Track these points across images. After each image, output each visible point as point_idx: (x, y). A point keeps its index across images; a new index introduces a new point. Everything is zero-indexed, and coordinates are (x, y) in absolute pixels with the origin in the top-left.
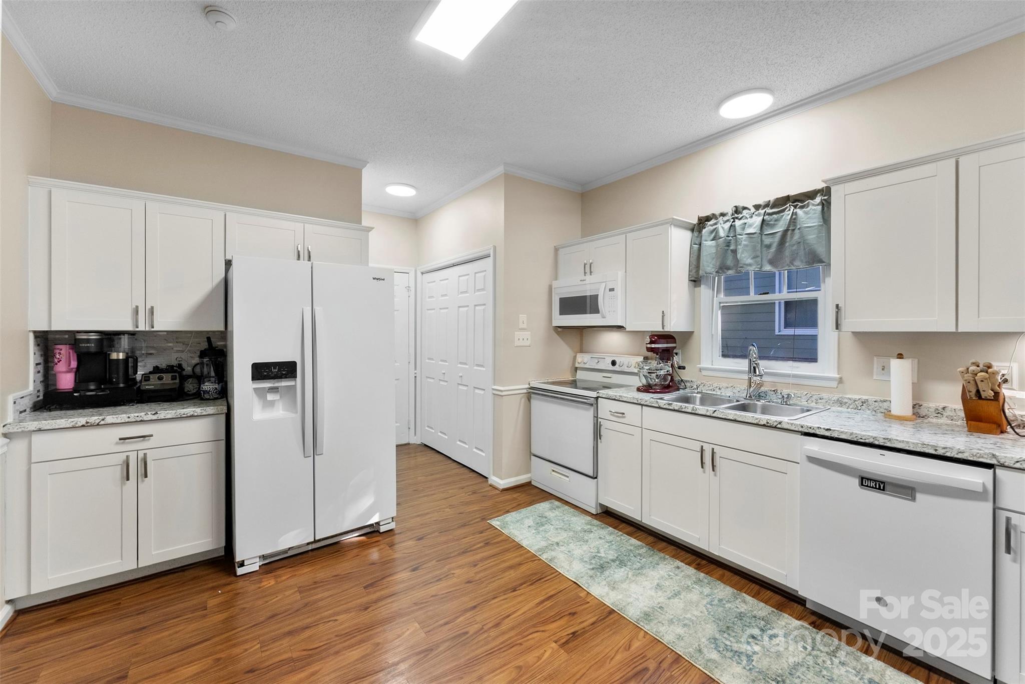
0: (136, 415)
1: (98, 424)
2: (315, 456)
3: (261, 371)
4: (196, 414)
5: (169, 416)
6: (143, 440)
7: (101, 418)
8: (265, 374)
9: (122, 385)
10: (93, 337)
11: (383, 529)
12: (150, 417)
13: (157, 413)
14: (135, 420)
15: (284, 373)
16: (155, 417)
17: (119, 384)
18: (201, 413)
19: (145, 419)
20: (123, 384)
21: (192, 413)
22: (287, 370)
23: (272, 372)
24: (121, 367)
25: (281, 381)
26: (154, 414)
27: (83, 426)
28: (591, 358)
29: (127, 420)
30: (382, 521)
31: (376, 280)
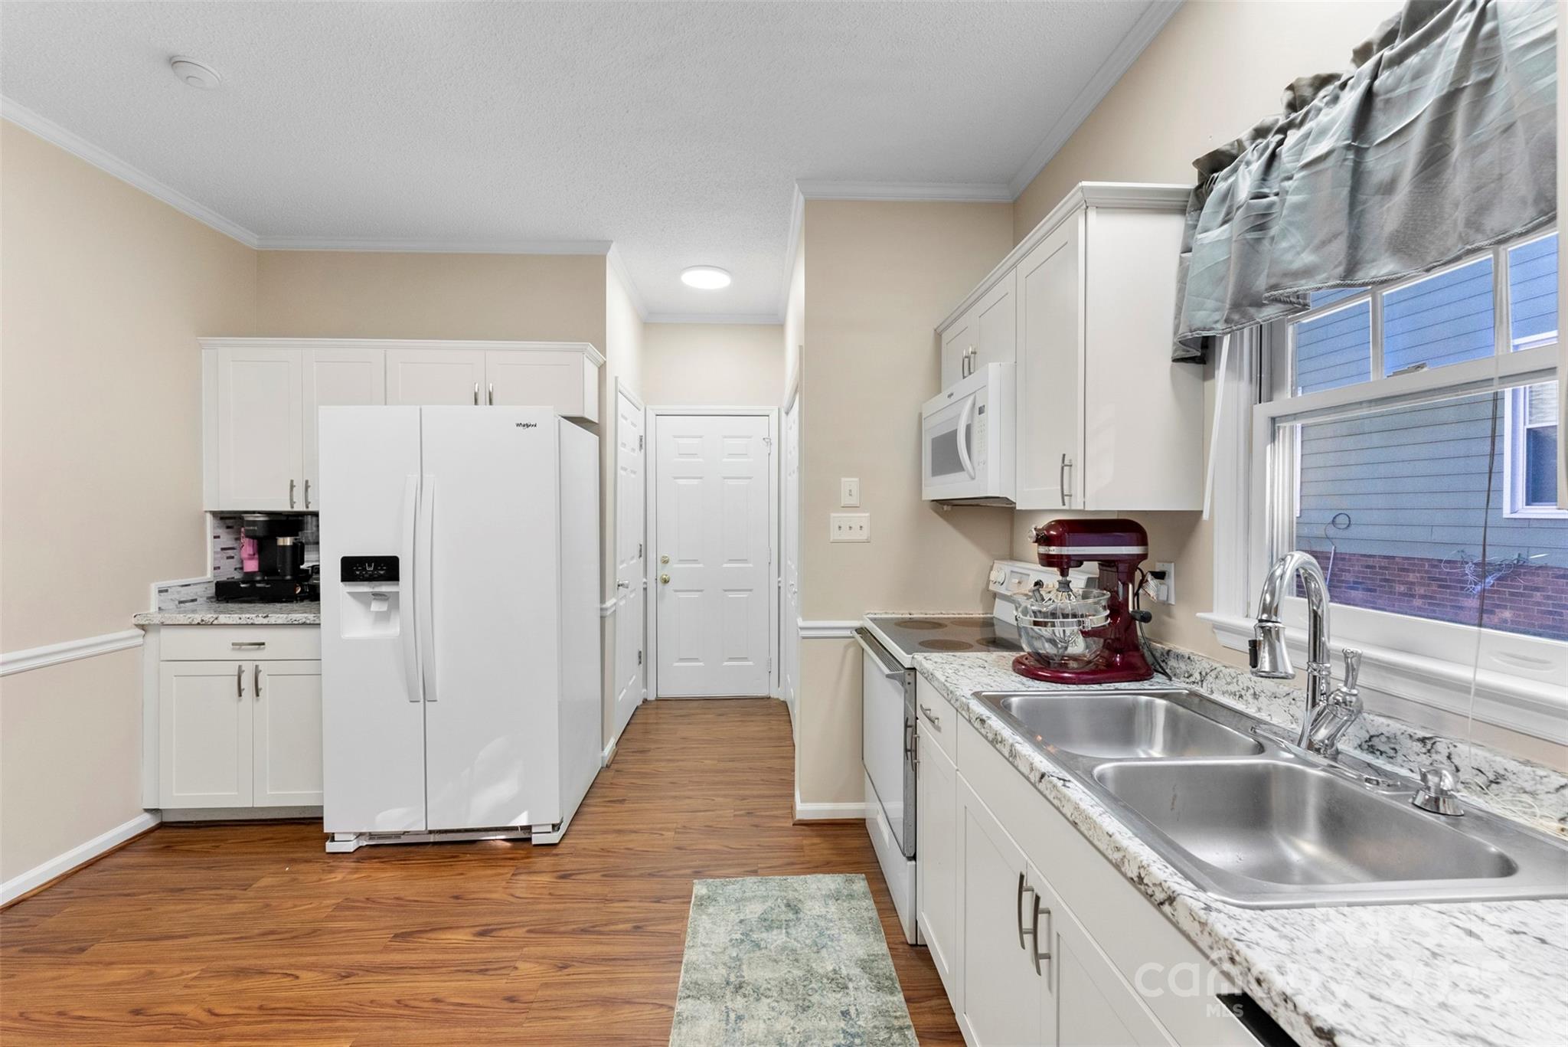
0: (248, 616)
1: (212, 624)
2: (427, 703)
3: (354, 569)
4: (308, 622)
5: (280, 621)
6: (258, 649)
7: (215, 616)
8: (358, 573)
9: (288, 577)
11: (536, 839)
12: (260, 620)
13: (267, 616)
14: (245, 623)
15: (382, 572)
16: (265, 621)
17: (286, 576)
18: (314, 620)
19: (257, 623)
20: (291, 575)
21: (304, 620)
22: (385, 569)
23: (367, 572)
24: (289, 554)
25: (381, 585)
26: (265, 617)
27: (199, 624)
28: (1012, 572)
29: (239, 622)
30: (536, 825)
31: (521, 428)
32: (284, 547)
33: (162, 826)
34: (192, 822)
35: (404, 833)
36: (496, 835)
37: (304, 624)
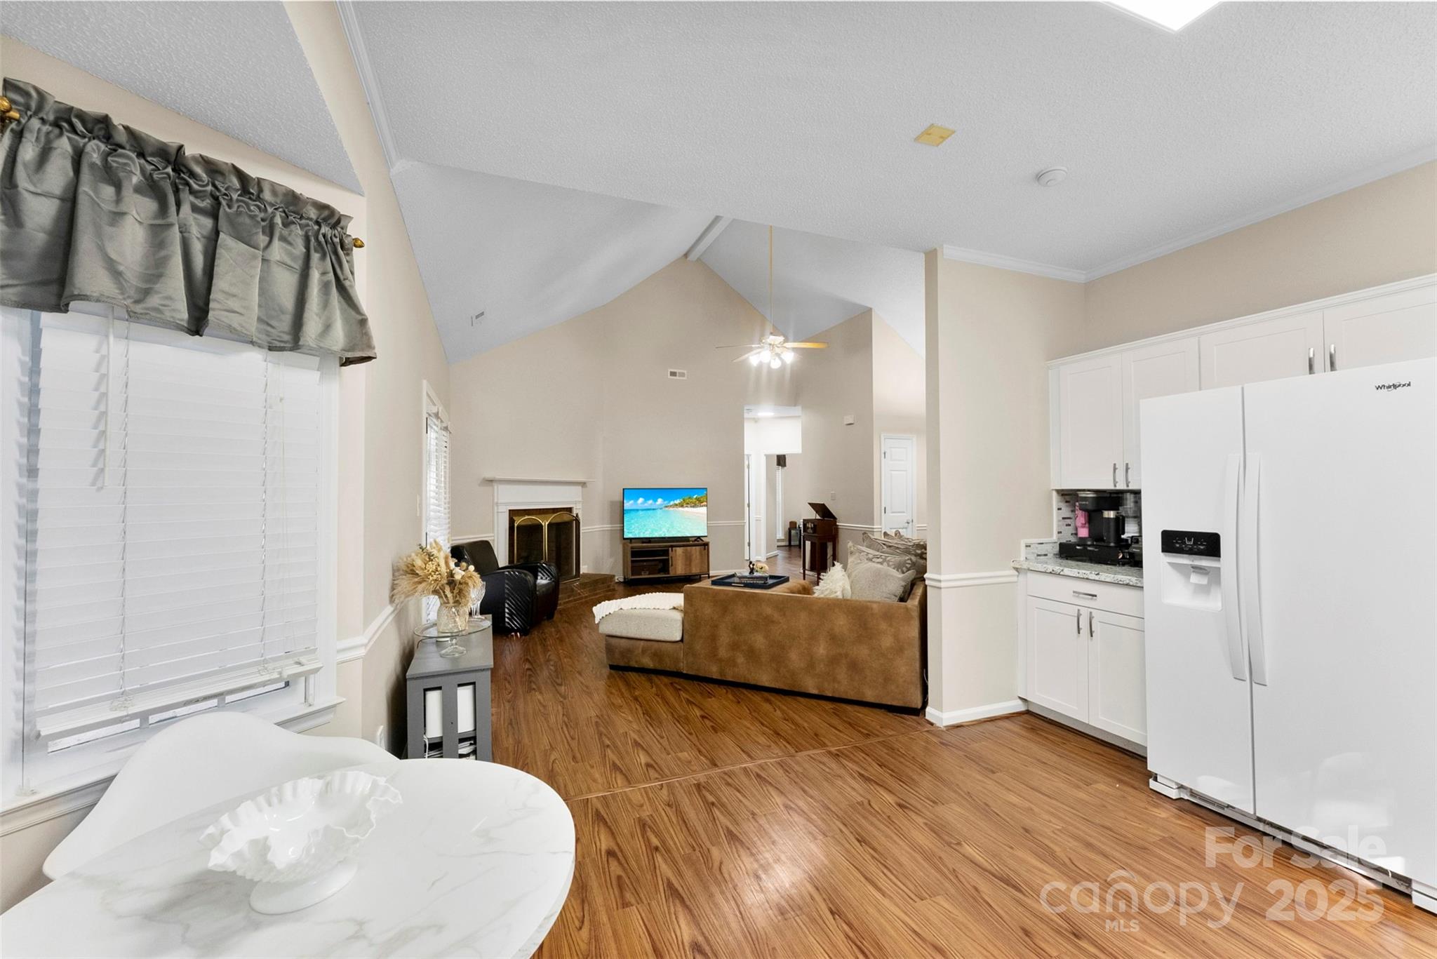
0: (1084, 571)
1: (1059, 574)
2: (1254, 684)
3: (1173, 542)
4: (1131, 583)
5: (1108, 580)
6: (1092, 599)
7: (1061, 568)
8: (1178, 545)
9: (1112, 544)
10: (1091, 495)
11: (1420, 901)
12: (1093, 576)
13: (1098, 574)
14: (1082, 577)
15: (1202, 547)
16: (1097, 578)
17: (1110, 543)
18: (1136, 583)
19: (1091, 578)
20: (1115, 543)
21: (1128, 582)
22: (1208, 545)
23: (1186, 545)
24: (1112, 524)
25: (1201, 559)
26: (1097, 574)
27: (1051, 573)
29: (1078, 575)
30: (1417, 882)
31: (1384, 391)
32: (1109, 519)
33: (1028, 712)
34: (1047, 718)
35: (1229, 806)
36: (1351, 865)
37: (1128, 585)
